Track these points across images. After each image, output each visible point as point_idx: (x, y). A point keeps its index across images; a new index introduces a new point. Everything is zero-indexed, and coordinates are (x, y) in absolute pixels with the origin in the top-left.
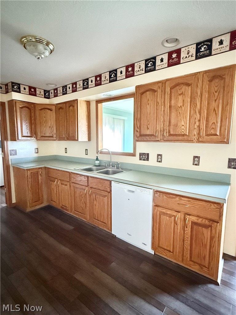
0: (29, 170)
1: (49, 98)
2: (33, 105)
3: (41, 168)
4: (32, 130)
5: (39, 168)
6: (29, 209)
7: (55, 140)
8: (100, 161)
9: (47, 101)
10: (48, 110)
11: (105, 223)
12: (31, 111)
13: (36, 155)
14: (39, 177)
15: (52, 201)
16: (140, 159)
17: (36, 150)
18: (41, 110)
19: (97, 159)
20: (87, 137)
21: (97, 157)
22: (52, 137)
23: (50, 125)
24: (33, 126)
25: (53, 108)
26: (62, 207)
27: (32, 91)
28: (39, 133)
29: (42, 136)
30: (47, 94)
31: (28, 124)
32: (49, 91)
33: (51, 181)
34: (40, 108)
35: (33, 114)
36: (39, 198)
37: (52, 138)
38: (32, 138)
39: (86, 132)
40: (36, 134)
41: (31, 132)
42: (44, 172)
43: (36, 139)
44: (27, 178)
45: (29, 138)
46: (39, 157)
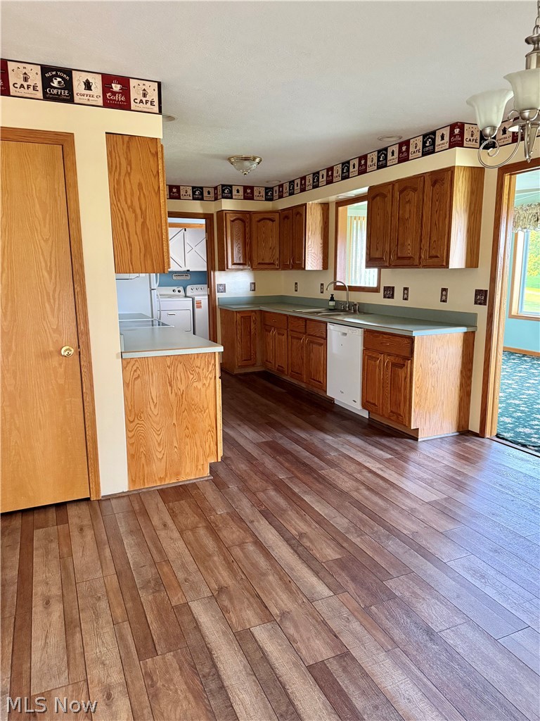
0: (239, 312)
1: (271, 200)
2: (248, 216)
3: (255, 311)
4: (245, 254)
5: (252, 311)
6: (237, 371)
7: (277, 269)
8: (337, 302)
9: (269, 206)
10: (268, 221)
11: (320, 382)
12: (245, 224)
13: (251, 294)
14: (252, 323)
15: (267, 361)
16: (385, 297)
17: (253, 285)
18: (259, 221)
19: (332, 299)
20: (321, 264)
21: (332, 295)
22: (273, 264)
23: (270, 245)
24: (248, 248)
25: (277, 216)
26: (278, 369)
27: (249, 193)
28: (255, 258)
29: (259, 264)
30: (269, 194)
31: (241, 245)
32: (272, 188)
33: (266, 330)
34: (257, 219)
35: (247, 229)
36: (251, 356)
37: (272, 266)
38: (246, 267)
39: (320, 256)
40: (251, 259)
41: (245, 256)
42: (259, 319)
43: (252, 267)
44: (236, 324)
45: (241, 267)
46: (256, 297)
